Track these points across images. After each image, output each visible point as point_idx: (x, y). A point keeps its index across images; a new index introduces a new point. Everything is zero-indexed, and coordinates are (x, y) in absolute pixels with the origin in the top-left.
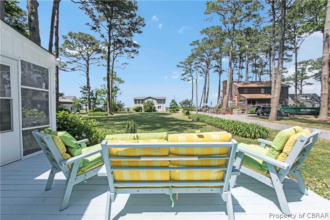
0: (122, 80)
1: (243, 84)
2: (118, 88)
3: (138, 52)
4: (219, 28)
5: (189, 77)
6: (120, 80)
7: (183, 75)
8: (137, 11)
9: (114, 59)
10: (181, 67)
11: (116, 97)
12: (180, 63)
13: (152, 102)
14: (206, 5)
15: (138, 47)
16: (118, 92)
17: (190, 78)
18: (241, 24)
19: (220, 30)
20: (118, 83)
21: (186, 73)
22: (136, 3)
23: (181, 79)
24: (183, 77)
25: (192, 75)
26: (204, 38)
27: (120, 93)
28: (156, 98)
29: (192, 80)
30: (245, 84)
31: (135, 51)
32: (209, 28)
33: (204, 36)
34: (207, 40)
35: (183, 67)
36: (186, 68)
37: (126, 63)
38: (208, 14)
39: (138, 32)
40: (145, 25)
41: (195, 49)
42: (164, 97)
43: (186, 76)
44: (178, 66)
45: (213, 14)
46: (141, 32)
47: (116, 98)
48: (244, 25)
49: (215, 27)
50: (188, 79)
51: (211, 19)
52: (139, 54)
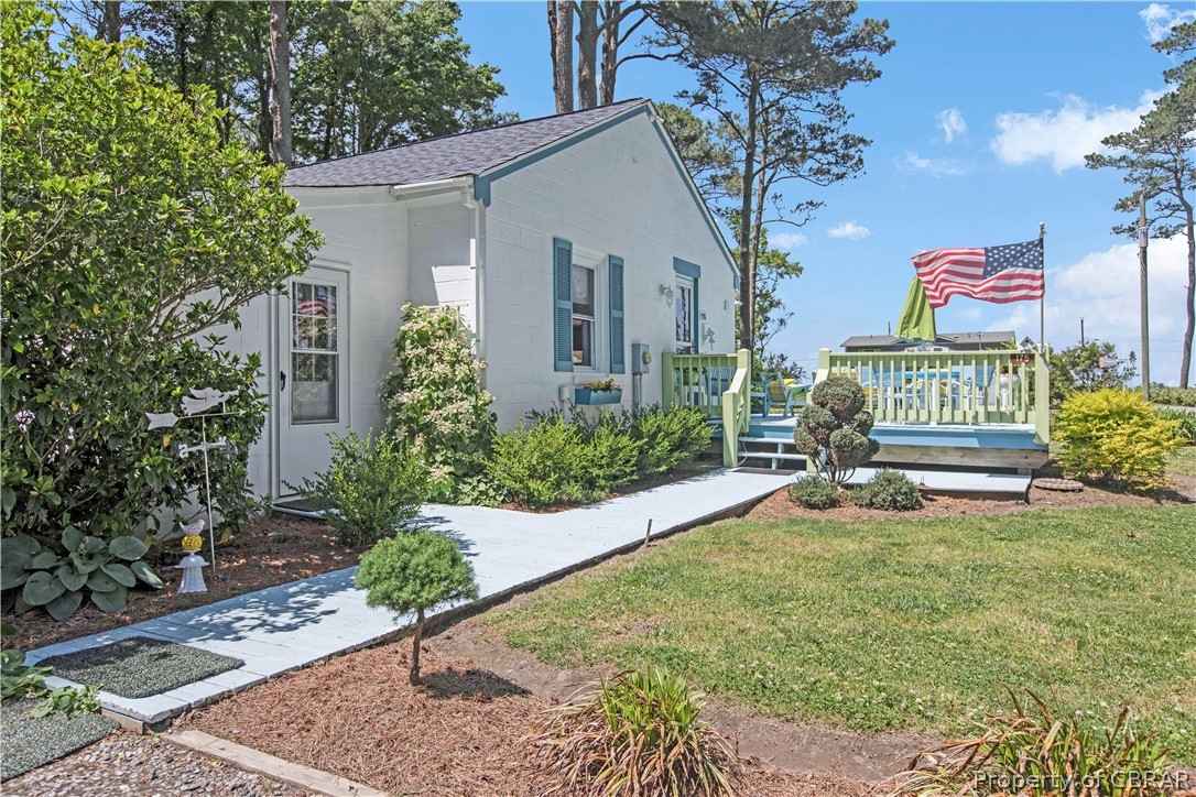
0: (790, 260)
2: (776, 296)
3: (861, 160)
5: (1167, 212)
6: (784, 264)
7: (1125, 205)
9: (764, 190)
10: (1111, 162)
11: (762, 337)
12: (1106, 142)
15: (861, 145)
16: (774, 314)
17: (1176, 220)
20: (774, 276)
23: (1117, 230)
24: (1127, 219)
25: (1184, 202)
27: (782, 322)
28: (959, 341)
29: (1186, 230)
35: (1123, 164)
36: (1152, 165)
37: (811, 203)
40: (891, 44)
43: (1145, 209)
44: (1095, 161)
46: (878, 75)
47: (764, 341)
50: (1157, 224)
52: (866, 166)
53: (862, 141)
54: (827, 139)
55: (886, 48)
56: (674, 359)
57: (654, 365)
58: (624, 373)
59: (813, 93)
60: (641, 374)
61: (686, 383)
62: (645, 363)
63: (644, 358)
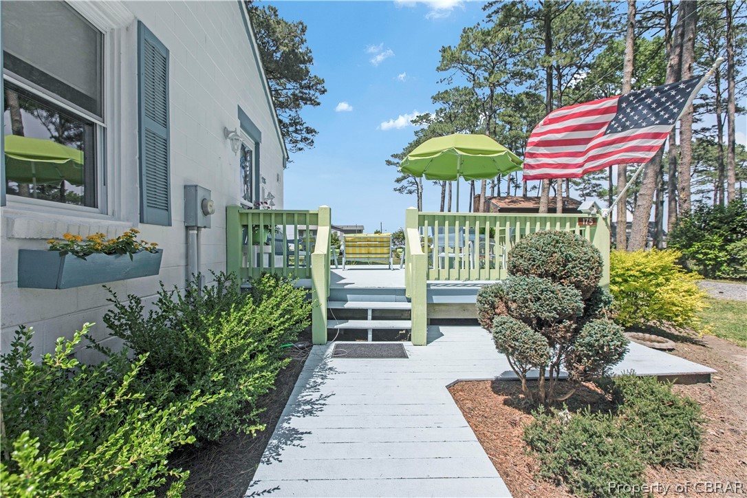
1: (509, 202)
3: (312, 141)
4: (469, 93)
5: (410, 185)
7: (398, 181)
8: (311, 65)
10: (394, 164)
13: (336, 235)
14: (441, 54)
15: (314, 133)
17: (414, 187)
18: (506, 89)
19: (471, 96)
21: (404, 178)
22: (311, 52)
23: (395, 190)
24: (398, 186)
25: (416, 182)
26: (441, 109)
28: (344, 229)
29: (417, 191)
30: (512, 202)
31: (308, 139)
32: (449, 90)
33: (439, 105)
34: (445, 114)
35: (398, 165)
38: (443, 70)
39: (312, 104)
40: (325, 91)
41: (423, 130)
42: (360, 226)
43: (405, 183)
44: (389, 163)
45: (452, 71)
46: (319, 104)
48: (512, 92)
49: (460, 89)
50: (408, 188)
51: (450, 79)
52: (315, 144)
53: (315, 132)
54: (298, 127)
55: (323, 92)
56: (241, 214)
57: (217, 219)
58: (170, 224)
59: (287, 110)
60: (198, 228)
61: (256, 243)
62: (206, 213)
63: (204, 206)
